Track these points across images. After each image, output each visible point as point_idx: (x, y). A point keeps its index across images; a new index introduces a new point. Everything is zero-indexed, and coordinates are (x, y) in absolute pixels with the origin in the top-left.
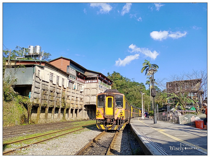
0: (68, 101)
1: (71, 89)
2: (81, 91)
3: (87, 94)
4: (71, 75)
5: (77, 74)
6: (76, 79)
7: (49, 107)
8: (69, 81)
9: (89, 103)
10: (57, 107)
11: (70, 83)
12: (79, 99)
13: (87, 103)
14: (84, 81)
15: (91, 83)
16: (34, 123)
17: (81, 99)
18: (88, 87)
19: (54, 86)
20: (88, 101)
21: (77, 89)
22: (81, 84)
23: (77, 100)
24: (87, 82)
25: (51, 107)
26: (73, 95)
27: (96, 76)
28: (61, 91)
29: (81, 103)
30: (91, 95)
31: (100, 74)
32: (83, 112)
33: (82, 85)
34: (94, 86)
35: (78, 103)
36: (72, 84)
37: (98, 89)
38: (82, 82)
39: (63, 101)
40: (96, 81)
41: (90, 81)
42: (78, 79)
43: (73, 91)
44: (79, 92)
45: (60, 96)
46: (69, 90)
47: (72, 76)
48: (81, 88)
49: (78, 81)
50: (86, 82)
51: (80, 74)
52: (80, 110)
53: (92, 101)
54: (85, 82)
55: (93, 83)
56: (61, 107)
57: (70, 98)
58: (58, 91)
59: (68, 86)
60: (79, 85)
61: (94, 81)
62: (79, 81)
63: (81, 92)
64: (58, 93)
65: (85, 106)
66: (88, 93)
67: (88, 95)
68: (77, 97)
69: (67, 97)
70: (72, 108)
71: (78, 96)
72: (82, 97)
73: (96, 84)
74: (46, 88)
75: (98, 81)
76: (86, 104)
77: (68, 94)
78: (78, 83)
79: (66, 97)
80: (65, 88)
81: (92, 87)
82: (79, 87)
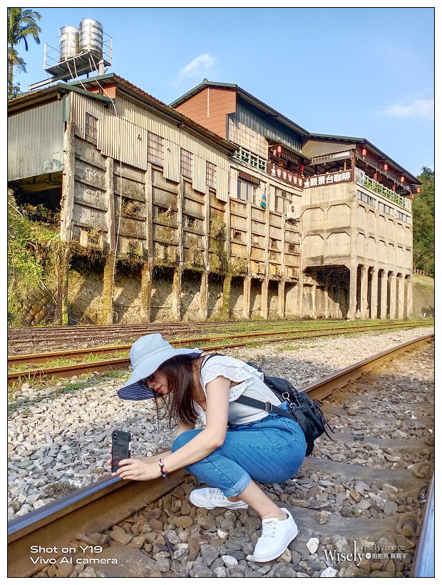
0: (237, 250)
1: (249, 207)
2: (290, 215)
3: (311, 227)
4: (247, 155)
5: (270, 152)
6: (269, 172)
7: (156, 267)
8: (239, 177)
9: (322, 262)
10: (190, 267)
11: (243, 185)
12: (281, 246)
13: (314, 259)
14: (300, 181)
15: (326, 184)
16: (92, 323)
17: (292, 247)
18: (316, 202)
19: (171, 187)
20: (318, 254)
21: (273, 209)
22: (287, 189)
23: (275, 250)
24: (313, 181)
25: (164, 267)
26: (258, 229)
27: (347, 154)
28: (205, 211)
29: (292, 260)
30: (328, 231)
31: (361, 144)
32: (299, 292)
33: (292, 194)
34: (338, 193)
35: (281, 259)
36: (251, 188)
37: (355, 204)
38: (292, 183)
39: (214, 249)
40: (347, 175)
41: (322, 179)
42: (273, 171)
43: (258, 215)
44: (281, 222)
45: (201, 227)
46: (239, 210)
47: (249, 158)
48: (290, 206)
49: (277, 177)
50: (307, 184)
51: (279, 148)
52: (289, 286)
53: (334, 253)
54: (303, 185)
55: (335, 183)
56: (208, 269)
57: (246, 238)
58: (192, 208)
59: (234, 195)
60: (279, 193)
61: (337, 177)
62: (281, 178)
63: (291, 221)
64: (192, 219)
65: (308, 271)
66: (319, 225)
67: (315, 231)
68: (274, 240)
69: (232, 236)
70: (256, 276)
71: (280, 235)
72: (295, 239)
73: (345, 188)
74: (137, 192)
75: (352, 175)
76: (311, 264)
77: (238, 223)
78: (276, 188)
79: (229, 235)
80: (223, 203)
81: (332, 200)
82: (280, 201)
